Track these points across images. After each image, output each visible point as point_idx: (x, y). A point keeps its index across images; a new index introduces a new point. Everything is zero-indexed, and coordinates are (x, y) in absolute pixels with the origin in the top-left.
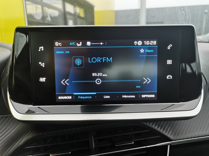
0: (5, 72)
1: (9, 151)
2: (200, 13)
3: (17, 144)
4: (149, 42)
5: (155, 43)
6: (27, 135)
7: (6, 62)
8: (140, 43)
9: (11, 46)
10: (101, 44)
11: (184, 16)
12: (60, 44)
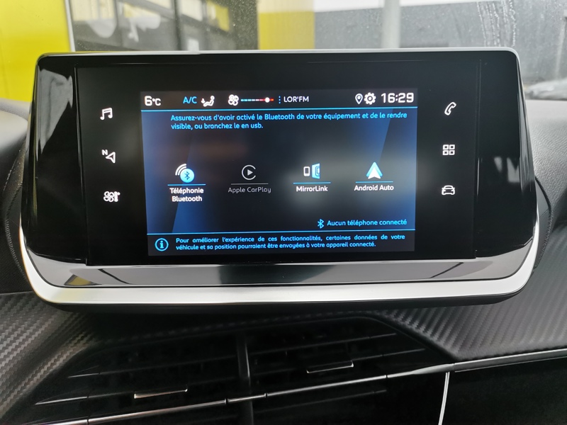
0: (14, 177)
1: (26, 384)
2: (542, 17)
3: (48, 368)
4: (394, 94)
5: (411, 97)
6: (73, 345)
7: (14, 151)
8: (370, 98)
9: (27, 107)
10: (267, 100)
11: (498, 26)
12: (158, 102)
